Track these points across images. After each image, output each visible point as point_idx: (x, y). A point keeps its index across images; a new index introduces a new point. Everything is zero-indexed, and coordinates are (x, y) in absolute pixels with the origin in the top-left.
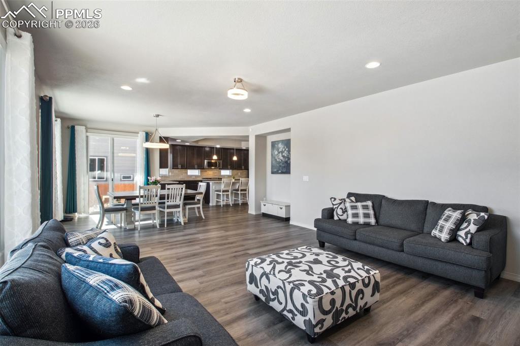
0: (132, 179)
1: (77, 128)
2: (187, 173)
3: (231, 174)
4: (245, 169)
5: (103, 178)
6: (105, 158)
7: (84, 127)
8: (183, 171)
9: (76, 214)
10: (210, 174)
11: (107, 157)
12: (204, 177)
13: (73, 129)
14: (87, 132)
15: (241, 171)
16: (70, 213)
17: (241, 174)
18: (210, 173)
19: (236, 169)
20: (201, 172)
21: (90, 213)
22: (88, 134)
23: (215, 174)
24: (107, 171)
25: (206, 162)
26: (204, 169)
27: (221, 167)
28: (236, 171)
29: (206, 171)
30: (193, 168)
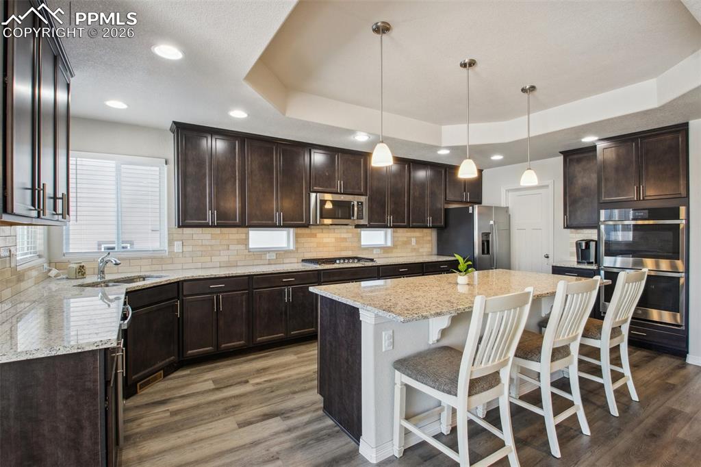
3: (389, 244)
4: (433, 227)
10: (327, 245)
15: (417, 233)
17: (417, 242)
18: (326, 240)
19: (408, 226)
20: (297, 236)
23: (343, 244)
25: (315, 199)
26: (307, 226)
27: (364, 222)
28: (403, 234)
29: (315, 236)
30: (266, 223)
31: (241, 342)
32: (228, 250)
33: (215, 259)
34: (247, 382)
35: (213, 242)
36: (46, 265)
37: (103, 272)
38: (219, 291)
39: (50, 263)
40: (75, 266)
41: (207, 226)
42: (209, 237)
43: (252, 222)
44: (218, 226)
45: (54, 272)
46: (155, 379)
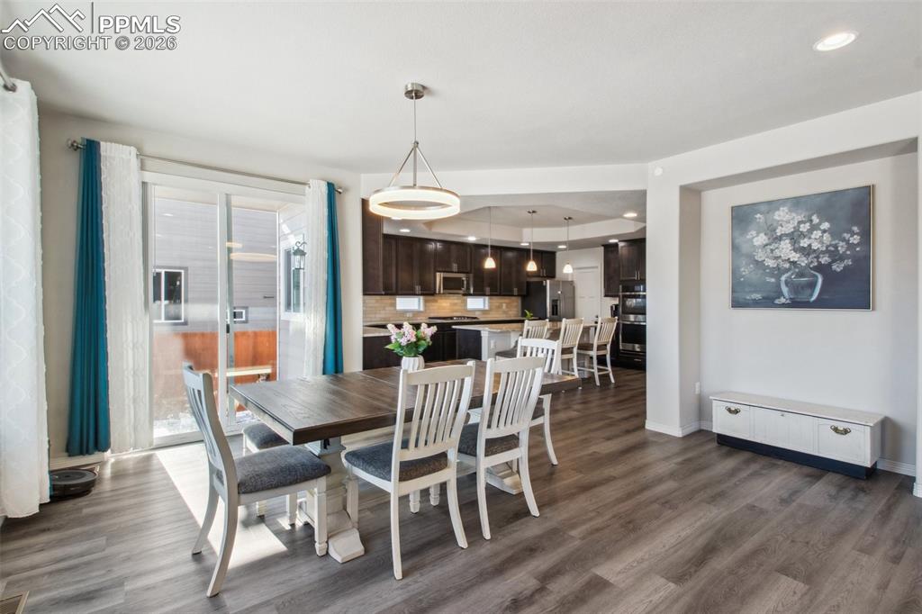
0: (244, 319)
1: (107, 149)
2: (394, 305)
3: (487, 308)
4: (518, 295)
5: (179, 318)
6: (182, 271)
7: (133, 150)
8: (387, 299)
9: (108, 453)
10: (444, 308)
11: (186, 269)
12: (432, 315)
13: (90, 154)
14: (142, 168)
16: (84, 451)
17: (507, 307)
18: (445, 304)
19: (500, 295)
20: (426, 301)
21: (156, 443)
22: (148, 176)
23: (455, 308)
24: (186, 301)
25: (439, 277)
26: (433, 294)
27: (470, 291)
28: (497, 301)
29: (436, 301)
30: (409, 292)
32: (385, 310)
33: (377, 316)
42: (374, 301)
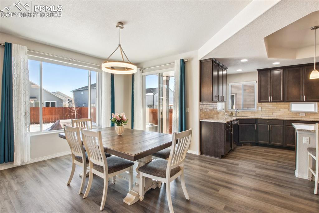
31: (280, 144)
32: (280, 111)
33: (274, 114)
34: (276, 154)
35: (273, 108)
36: (225, 112)
37: (236, 114)
38: (270, 124)
39: (226, 111)
40: (230, 112)
41: (268, 102)
42: (272, 106)
43: (289, 100)
44: (273, 102)
45: (226, 113)
46: (248, 145)
